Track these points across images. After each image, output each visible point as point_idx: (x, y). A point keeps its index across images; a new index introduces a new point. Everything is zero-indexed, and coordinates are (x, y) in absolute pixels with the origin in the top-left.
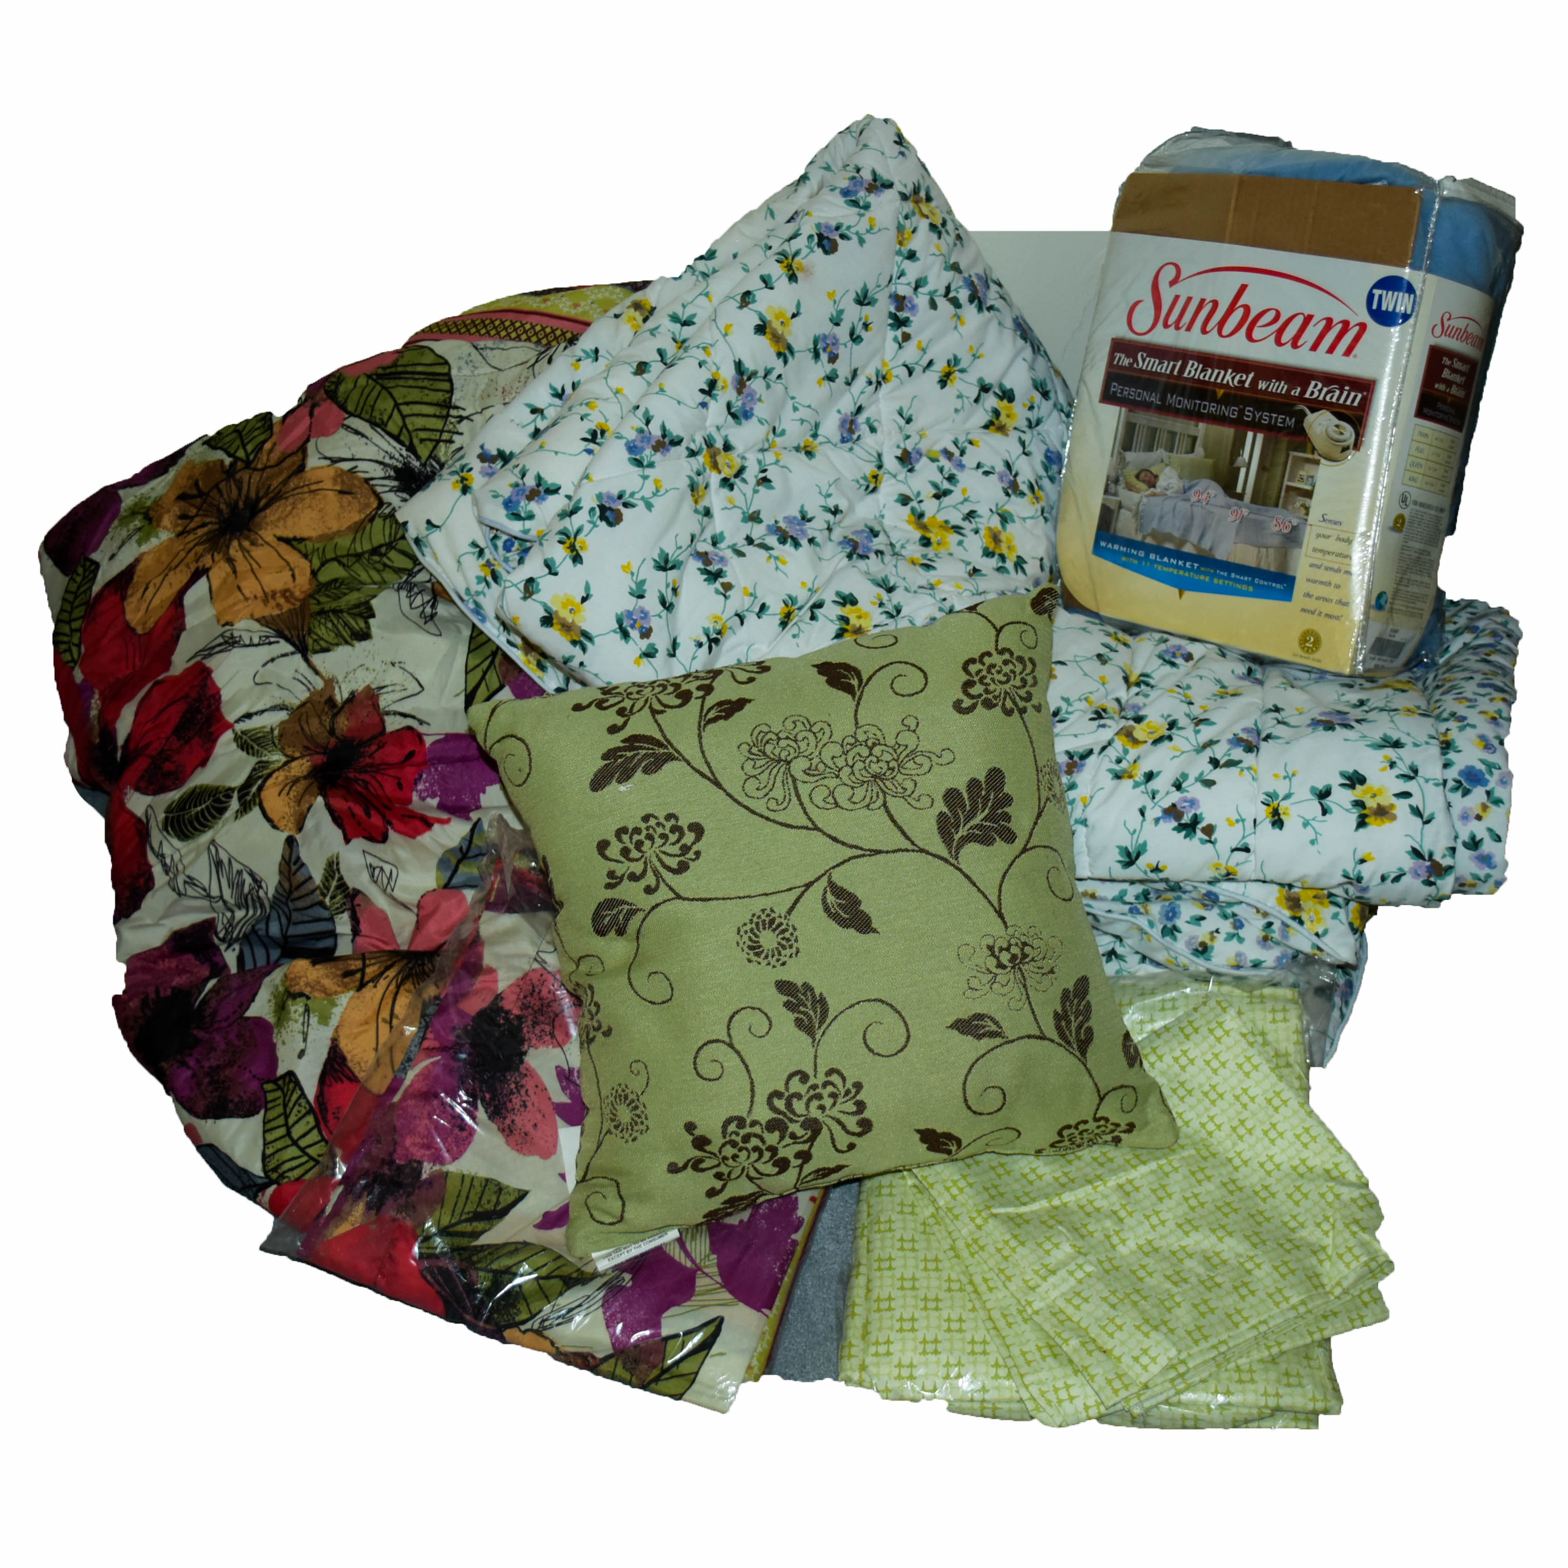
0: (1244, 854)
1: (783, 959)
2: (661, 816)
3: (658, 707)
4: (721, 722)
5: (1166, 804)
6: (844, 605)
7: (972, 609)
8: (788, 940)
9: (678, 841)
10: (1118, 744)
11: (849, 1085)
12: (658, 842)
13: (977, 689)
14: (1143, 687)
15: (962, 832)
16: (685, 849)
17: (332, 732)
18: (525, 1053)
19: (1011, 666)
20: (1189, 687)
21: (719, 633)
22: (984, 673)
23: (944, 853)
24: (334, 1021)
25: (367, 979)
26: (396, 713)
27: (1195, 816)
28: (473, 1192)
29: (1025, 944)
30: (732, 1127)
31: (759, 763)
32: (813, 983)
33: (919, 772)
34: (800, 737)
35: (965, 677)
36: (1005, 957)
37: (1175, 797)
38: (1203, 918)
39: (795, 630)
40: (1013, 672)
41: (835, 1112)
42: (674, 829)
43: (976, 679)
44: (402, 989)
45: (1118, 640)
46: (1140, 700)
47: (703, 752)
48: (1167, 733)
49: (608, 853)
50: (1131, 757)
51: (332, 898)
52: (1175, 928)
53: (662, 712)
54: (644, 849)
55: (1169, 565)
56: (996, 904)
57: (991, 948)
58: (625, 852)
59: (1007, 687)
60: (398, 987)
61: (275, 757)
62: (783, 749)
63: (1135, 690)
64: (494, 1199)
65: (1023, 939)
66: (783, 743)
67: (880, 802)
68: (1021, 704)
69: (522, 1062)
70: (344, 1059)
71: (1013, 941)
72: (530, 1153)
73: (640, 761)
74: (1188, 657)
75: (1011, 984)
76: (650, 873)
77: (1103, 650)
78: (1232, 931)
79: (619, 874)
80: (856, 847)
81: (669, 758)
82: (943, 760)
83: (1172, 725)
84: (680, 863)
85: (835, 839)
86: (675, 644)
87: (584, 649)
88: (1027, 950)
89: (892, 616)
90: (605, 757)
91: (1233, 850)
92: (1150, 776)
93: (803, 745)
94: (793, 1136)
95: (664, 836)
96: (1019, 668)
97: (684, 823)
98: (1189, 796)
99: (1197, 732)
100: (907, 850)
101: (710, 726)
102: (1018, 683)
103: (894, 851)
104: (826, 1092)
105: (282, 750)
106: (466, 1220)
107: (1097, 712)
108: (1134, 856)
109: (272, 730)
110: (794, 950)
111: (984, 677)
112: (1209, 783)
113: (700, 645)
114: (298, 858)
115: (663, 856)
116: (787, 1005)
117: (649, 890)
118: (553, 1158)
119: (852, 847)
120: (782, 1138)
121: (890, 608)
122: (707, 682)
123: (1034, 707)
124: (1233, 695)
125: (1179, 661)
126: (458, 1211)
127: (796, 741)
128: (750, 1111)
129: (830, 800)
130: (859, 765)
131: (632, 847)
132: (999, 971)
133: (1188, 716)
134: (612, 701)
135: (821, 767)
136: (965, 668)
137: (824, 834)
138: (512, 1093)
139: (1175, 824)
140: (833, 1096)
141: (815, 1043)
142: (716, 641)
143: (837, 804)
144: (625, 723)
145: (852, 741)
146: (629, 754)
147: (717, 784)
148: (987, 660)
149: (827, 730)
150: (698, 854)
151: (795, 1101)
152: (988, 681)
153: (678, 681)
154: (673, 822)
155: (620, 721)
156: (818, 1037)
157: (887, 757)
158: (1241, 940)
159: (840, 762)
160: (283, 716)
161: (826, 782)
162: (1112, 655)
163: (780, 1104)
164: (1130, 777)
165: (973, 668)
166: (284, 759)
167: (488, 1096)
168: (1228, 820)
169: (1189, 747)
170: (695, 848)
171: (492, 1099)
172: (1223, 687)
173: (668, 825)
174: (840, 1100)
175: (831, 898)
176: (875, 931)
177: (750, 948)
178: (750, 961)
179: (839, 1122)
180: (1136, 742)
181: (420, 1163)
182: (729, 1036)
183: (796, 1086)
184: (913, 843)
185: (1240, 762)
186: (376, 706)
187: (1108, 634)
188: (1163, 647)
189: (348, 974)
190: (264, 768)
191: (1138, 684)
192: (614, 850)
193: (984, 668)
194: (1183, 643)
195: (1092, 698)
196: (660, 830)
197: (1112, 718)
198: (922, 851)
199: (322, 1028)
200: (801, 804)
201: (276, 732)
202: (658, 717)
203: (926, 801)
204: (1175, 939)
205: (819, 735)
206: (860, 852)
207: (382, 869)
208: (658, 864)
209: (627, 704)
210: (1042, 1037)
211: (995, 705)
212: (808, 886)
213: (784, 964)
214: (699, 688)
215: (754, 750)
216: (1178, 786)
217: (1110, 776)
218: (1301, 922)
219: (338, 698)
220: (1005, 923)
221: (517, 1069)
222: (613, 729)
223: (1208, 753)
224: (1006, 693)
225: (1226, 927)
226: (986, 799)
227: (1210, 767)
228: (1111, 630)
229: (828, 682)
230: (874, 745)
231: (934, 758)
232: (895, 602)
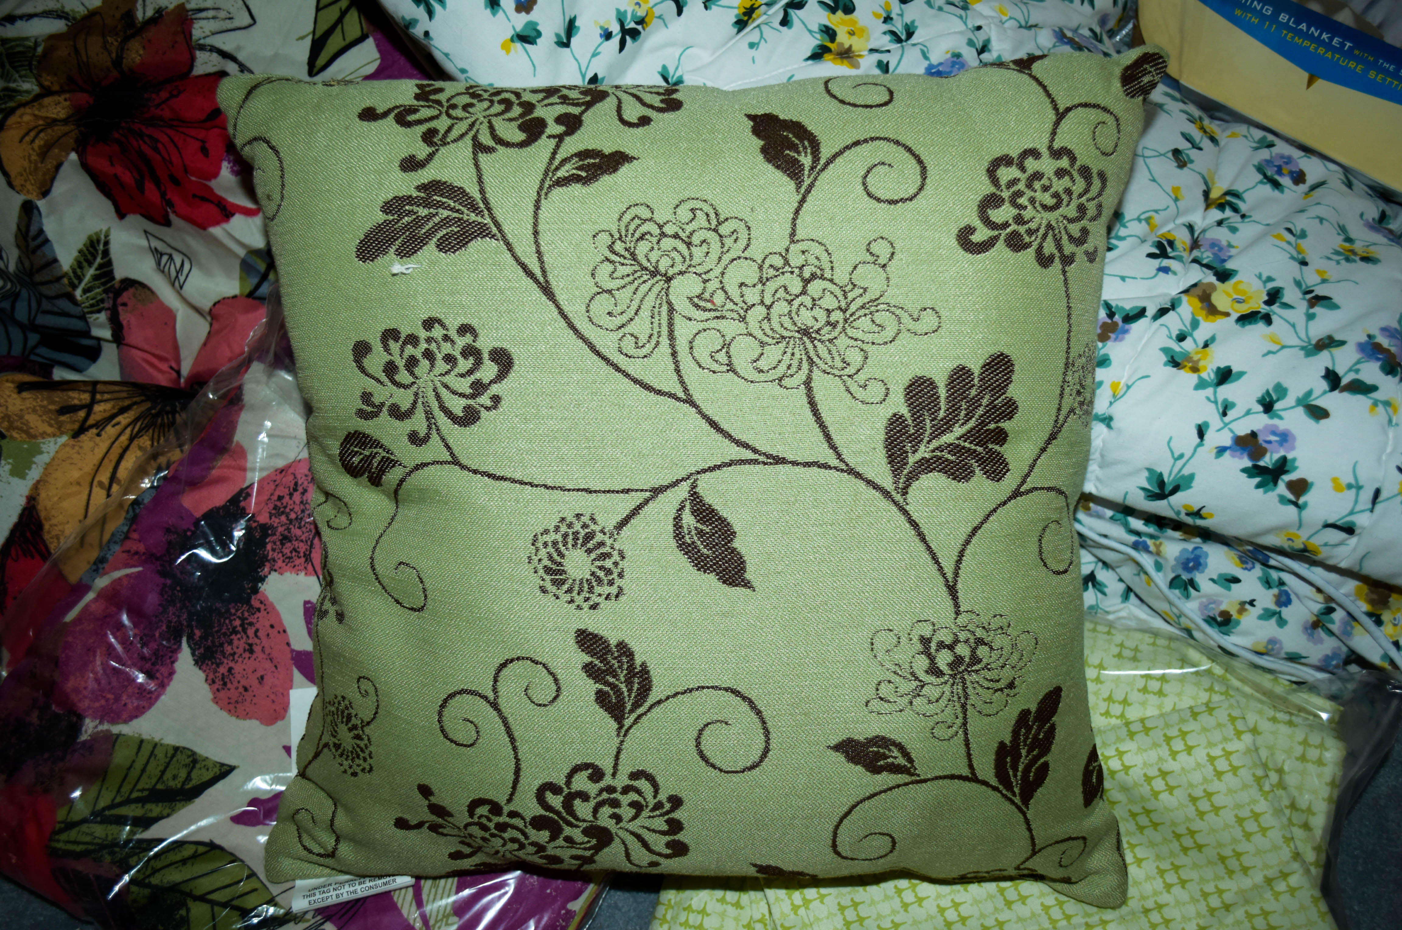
0: (1343, 535)
1: (594, 599)
2: (453, 324)
3: (486, 139)
4: (576, 189)
5: (1243, 429)
6: (833, 10)
7: (1024, 65)
8: (609, 572)
9: (470, 372)
10: (1187, 308)
11: (662, 797)
12: (441, 366)
13: (1002, 214)
14: (1228, 213)
15: (923, 452)
16: (479, 388)
17: (117, 62)
18: (262, 579)
19: (1066, 181)
20: (1303, 235)
21: (641, 22)
22: (1021, 186)
23: (887, 481)
24: (34, 474)
25: (91, 421)
26: (213, 49)
27: (1284, 460)
28: (153, 763)
29: (980, 642)
30: (483, 810)
31: (622, 270)
32: (634, 645)
33: (878, 339)
34: (696, 239)
35: (987, 188)
36: (944, 658)
37: (1259, 422)
38: (1236, 580)
39: (755, 37)
40: (1068, 192)
41: (632, 826)
42: (469, 351)
43: (1006, 194)
44: (135, 442)
45: (1203, 129)
46: (1222, 235)
47: (536, 233)
48: (1264, 309)
49: (366, 362)
50: (1201, 334)
51: (85, 291)
52: (1192, 583)
53: (489, 150)
54: (417, 371)
55: (1306, 36)
56: (950, 576)
57: (925, 641)
58: (390, 369)
59: (1052, 217)
60: (132, 439)
61: (26, 86)
62: (666, 254)
63: (1216, 214)
64: (183, 774)
65: (980, 633)
66: (667, 243)
67: (802, 376)
68: (1069, 248)
69: (256, 591)
70: (40, 526)
71: (962, 636)
72: (247, 716)
73: (438, 227)
74: (1299, 178)
75: (943, 702)
76: (420, 414)
77: (1183, 145)
78: (1273, 607)
79: (377, 400)
80: (746, 446)
81: (483, 232)
82: (920, 327)
83: (1274, 296)
84: (467, 409)
85: (714, 424)
86: (571, 28)
87: (430, 13)
88: (982, 651)
89: (899, 40)
90: (387, 207)
91: (1327, 526)
92: (1225, 376)
93: (698, 253)
94: (569, 839)
95: (449, 359)
96: (1080, 185)
97: (485, 344)
98: (1281, 425)
99: (1311, 317)
100: (826, 466)
101: (558, 191)
102: (1071, 211)
103: (807, 464)
104: (625, 800)
105: (38, 78)
106: (137, 800)
107: (1160, 245)
108: (1168, 488)
109: (36, 44)
110: (614, 590)
111: (1019, 194)
112: (1318, 413)
113: (608, 36)
114: (41, 231)
115: (444, 392)
116: (589, 669)
117: (415, 439)
118: (280, 723)
119: (739, 443)
120: (553, 838)
121: (898, 27)
122: (576, 111)
123: (1087, 253)
124: (1366, 259)
125: (1285, 181)
126: (126, 789)
127: (689, 245)
128: (509, 800)
129: (722, 357)
130: (781, 307)
131: (401, 363)
132: (931, 679)
133: (1298, 284)
134: (425, 113)
135: (719, 298)
136: (991, 173)
137: (700, 412)
138: (235, 632)
139: (1247, 463)
140: (637, 807)
141: (623, 732)
142: (634, 34)
143: (731, 368)
144: (431, 156)
145: (778, 262)
146: (423, 212)
147: (547, 291)
148: (1032, 165)
149: (743, 235)
150: (496, 400)
151: (577, 802)
152: (1023, 201)
153: (533, 98)
154: (468, 339)
155: (422, 151)
156: (627, 723)
157: (829, 302)
158: (1282, 622)
159: (752, 296)
160: (58, 26)
161: (721, 324)
162: (1193, 153)
163: (556, 801)
164: (1195, 369)
165: (1005, 174)
166: (36, 89)
167: (198, 633)
168: (1335, 480)
169: (1296, 342)
170: (495, 389)
171: (204, 638)
172: (1349, 240)
173: (461, 342)
174: (645, 813)
175: (688, 519)
176: (747, 585)
177: (547, 570)
178: (543, 590)
179: (638, 837)
180: (1212, 311)
181: (81, 718)
182: (495, 690)
183: (581, 782)
184: (839, 456)
185: (1373, 388)
186: (188, 35)
187: (1192, 120)
188: (1265, 154)
189: (67, 409)
190: (11, 98)
191: (1221, 207)
192: (376, 361)
193: (1024, 177)
194: (1296, 154)
195: (1157, 218)
196: (447, 348)
197: (1179, 258)
198: (851, 471)
199: (15, 481)
200: (674, 354)
201: (40, 50)
202: (482, 157)
203: (875, 391)
204: (1188, 596)
205: (729, 242)
206: (749, 455)
207: (171, 257)
208: (435, 405)
209: (442, 124)
210: (973, 778)
211: (1027, 246)
212: (657, 491)
213: (594, 607)
214: (559, 120)
215: (619, 247)
216: (1268, 406)
217: (1164, 359)
218: (1379, 622)
219: (139, 15)
220: (957, 605)
221: (248, 602)
222: (410, 164)
223: (1323, 360)
224: (1049, 227)
225: (1266, 599)
226: (976, 403)
227: (1324, 385)
228: (1196, 112)
229: (764, 150)
230: (814, 276)
231: (906, 319)
232: (908, 20)
